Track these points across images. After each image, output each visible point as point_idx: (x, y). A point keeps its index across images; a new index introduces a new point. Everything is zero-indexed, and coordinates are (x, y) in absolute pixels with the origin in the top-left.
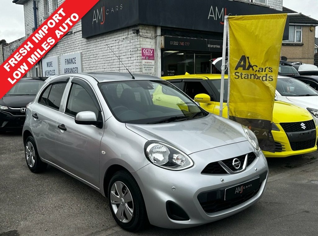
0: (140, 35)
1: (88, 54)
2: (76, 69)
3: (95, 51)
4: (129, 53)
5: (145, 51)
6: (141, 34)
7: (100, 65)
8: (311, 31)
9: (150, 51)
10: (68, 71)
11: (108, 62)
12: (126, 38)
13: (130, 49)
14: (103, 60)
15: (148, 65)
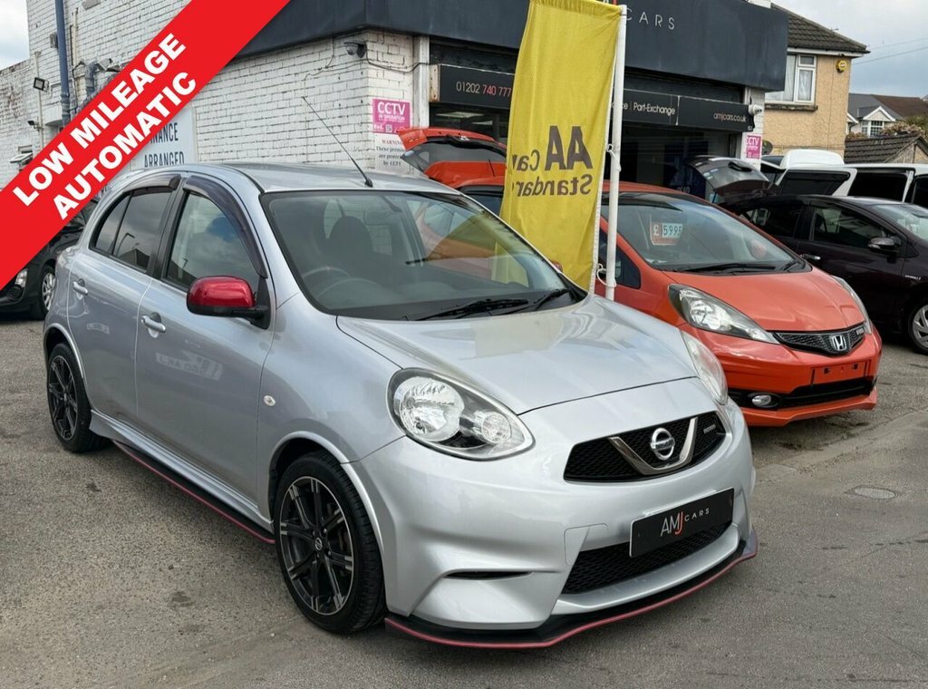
0: (367, 59)
1: (213, 114)
2: (178, 156)
3: (234, 104)
4: (337, 113)
5: (382, 108)
6: (370, 55)
7: (249, 146)
8: (839, 71)
9: (397, 107)
10: (156, 163)
11: (274, 137)
12: (327, 67)
13: (340, 102)
14: (258, 130)
15: (392, 150)
